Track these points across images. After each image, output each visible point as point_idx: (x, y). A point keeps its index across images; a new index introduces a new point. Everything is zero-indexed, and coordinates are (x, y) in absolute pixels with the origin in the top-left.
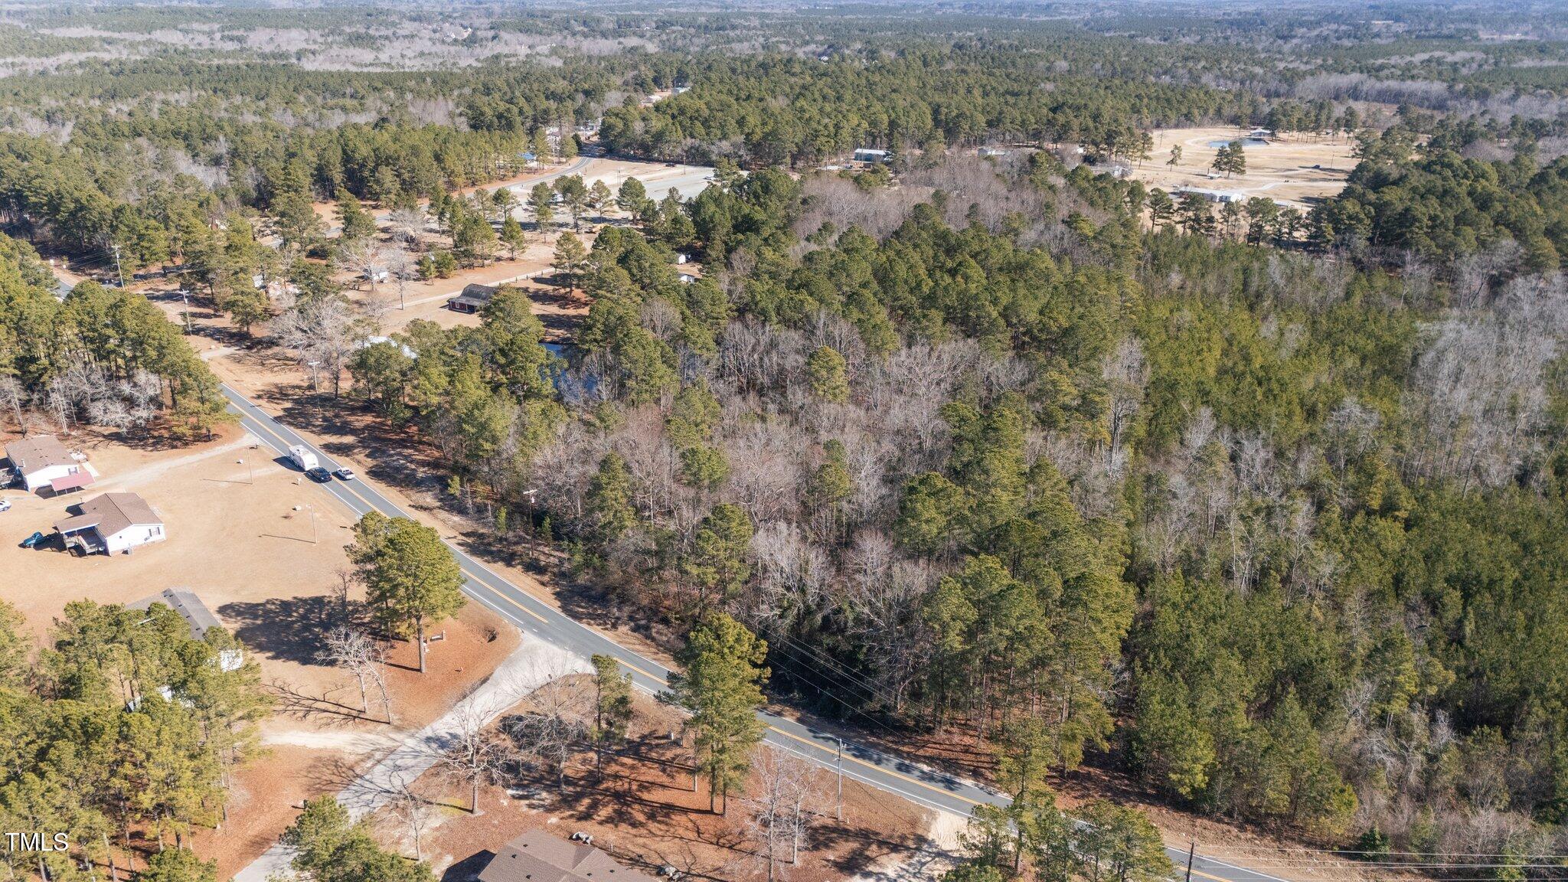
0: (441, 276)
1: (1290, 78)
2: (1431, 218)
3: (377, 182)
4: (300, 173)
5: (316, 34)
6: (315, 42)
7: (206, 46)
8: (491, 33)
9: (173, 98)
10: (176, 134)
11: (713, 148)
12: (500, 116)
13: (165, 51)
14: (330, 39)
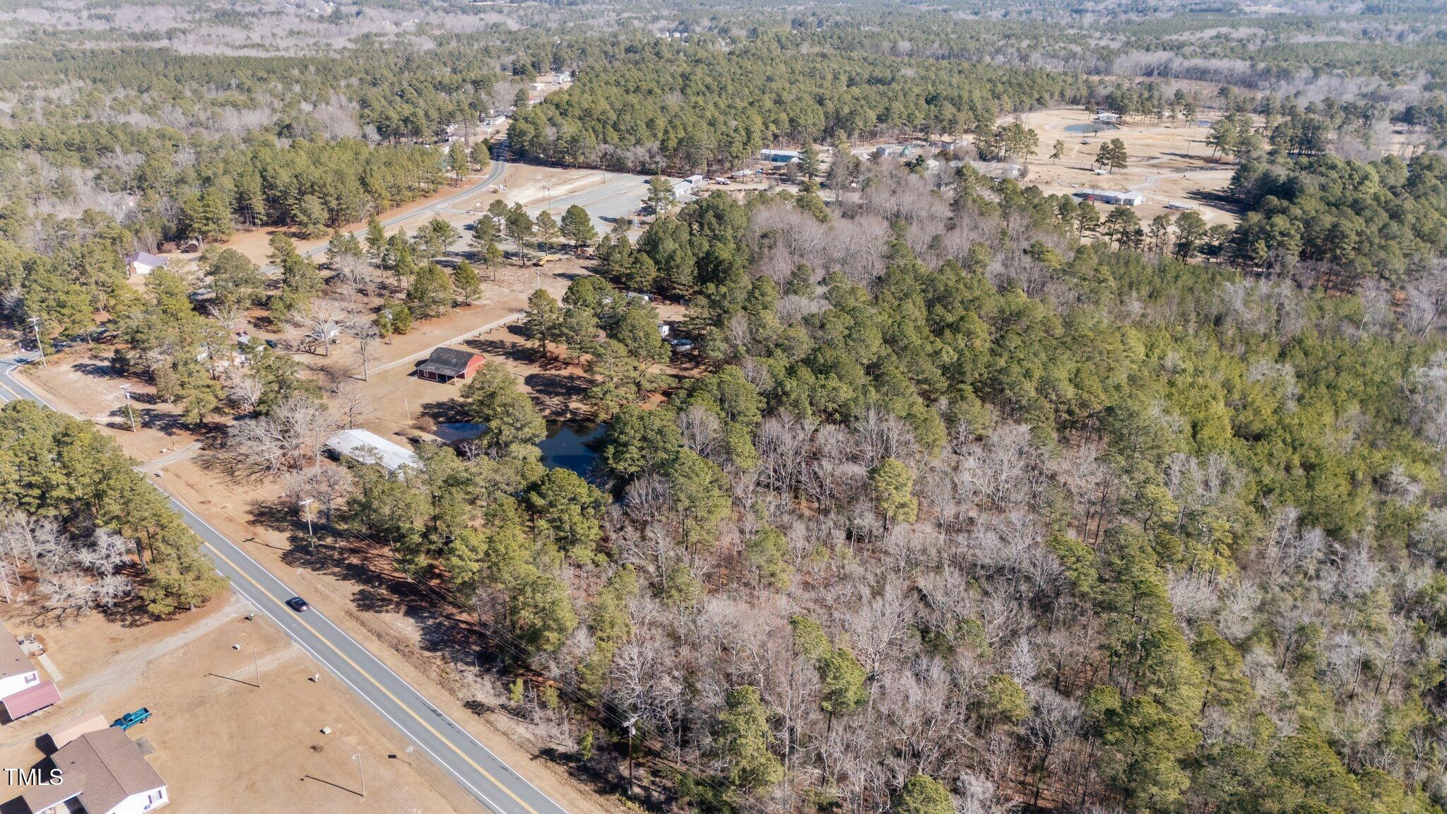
0: (397, 331)
1: (1106, 56)
2: (1358, 234)
3: (304, 212)
4: (219, 204)
5: (182, 11)
6: (184, 21)
7: (74, 27)
8: (354, 9)
9: (54, 94)
10: (69, 145)
11: (628, 154)
12: (406, 121)
13: (34, 33)
14: (197, 16)
